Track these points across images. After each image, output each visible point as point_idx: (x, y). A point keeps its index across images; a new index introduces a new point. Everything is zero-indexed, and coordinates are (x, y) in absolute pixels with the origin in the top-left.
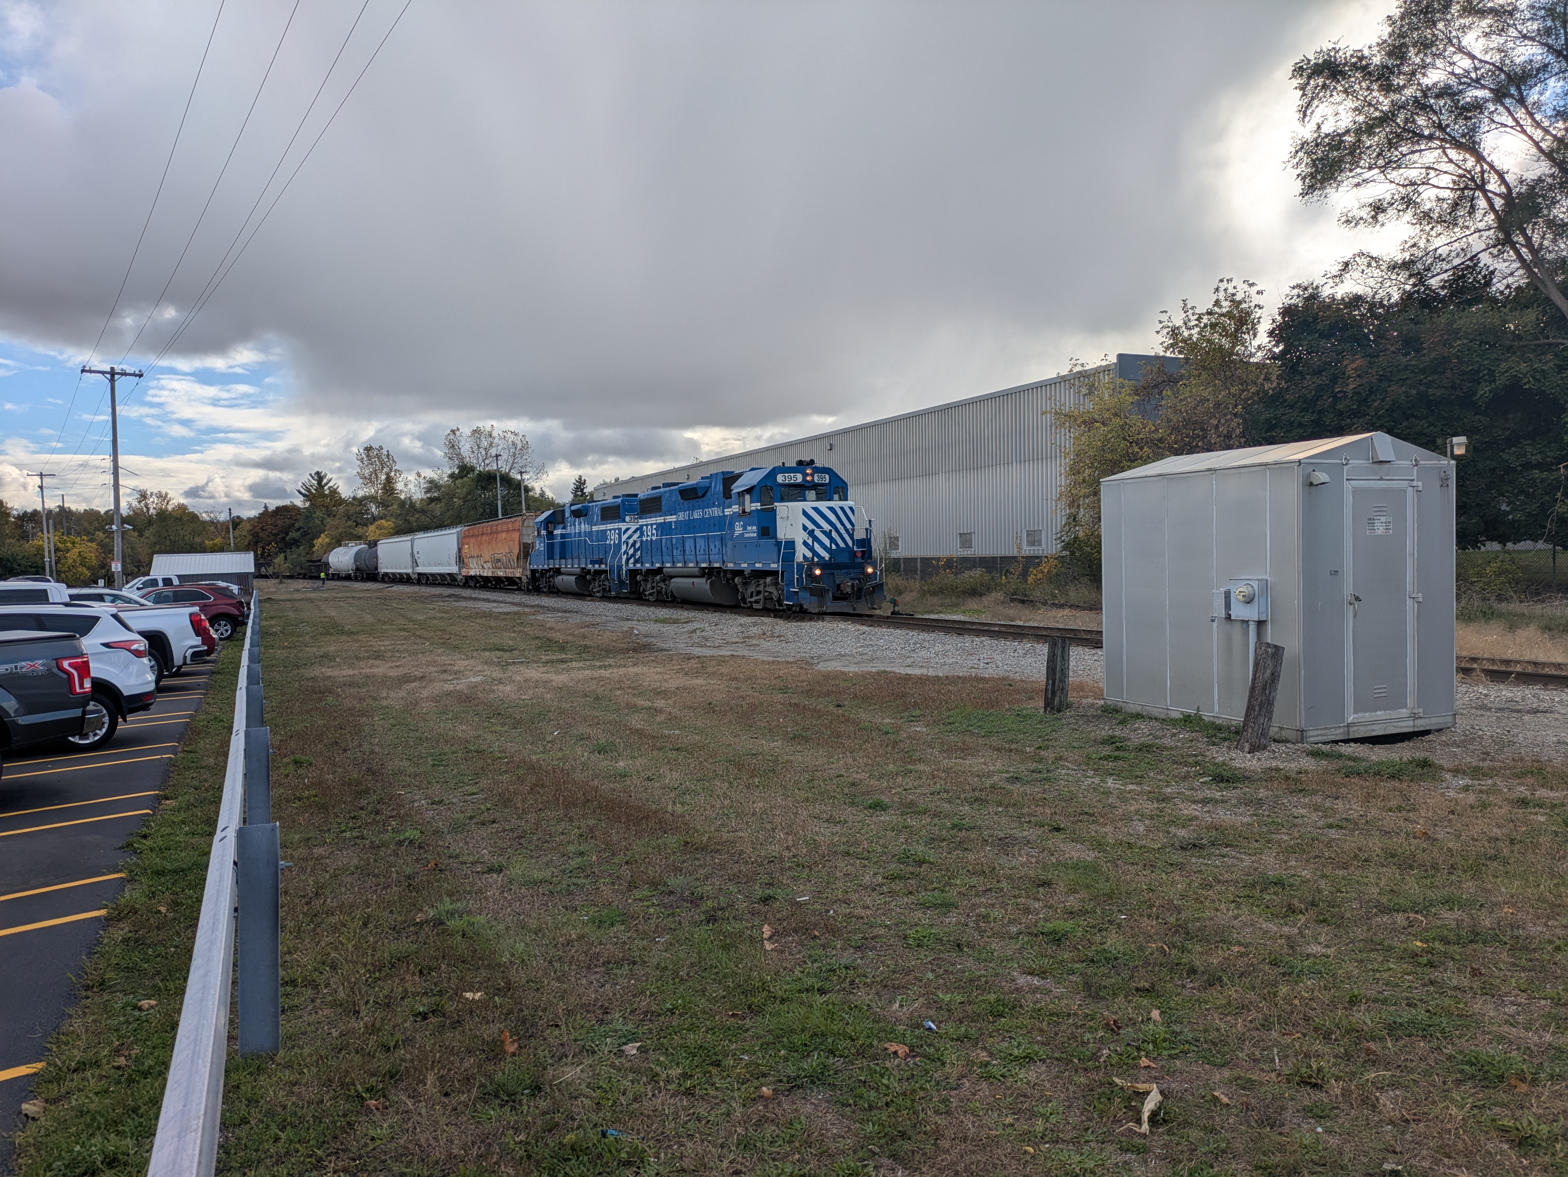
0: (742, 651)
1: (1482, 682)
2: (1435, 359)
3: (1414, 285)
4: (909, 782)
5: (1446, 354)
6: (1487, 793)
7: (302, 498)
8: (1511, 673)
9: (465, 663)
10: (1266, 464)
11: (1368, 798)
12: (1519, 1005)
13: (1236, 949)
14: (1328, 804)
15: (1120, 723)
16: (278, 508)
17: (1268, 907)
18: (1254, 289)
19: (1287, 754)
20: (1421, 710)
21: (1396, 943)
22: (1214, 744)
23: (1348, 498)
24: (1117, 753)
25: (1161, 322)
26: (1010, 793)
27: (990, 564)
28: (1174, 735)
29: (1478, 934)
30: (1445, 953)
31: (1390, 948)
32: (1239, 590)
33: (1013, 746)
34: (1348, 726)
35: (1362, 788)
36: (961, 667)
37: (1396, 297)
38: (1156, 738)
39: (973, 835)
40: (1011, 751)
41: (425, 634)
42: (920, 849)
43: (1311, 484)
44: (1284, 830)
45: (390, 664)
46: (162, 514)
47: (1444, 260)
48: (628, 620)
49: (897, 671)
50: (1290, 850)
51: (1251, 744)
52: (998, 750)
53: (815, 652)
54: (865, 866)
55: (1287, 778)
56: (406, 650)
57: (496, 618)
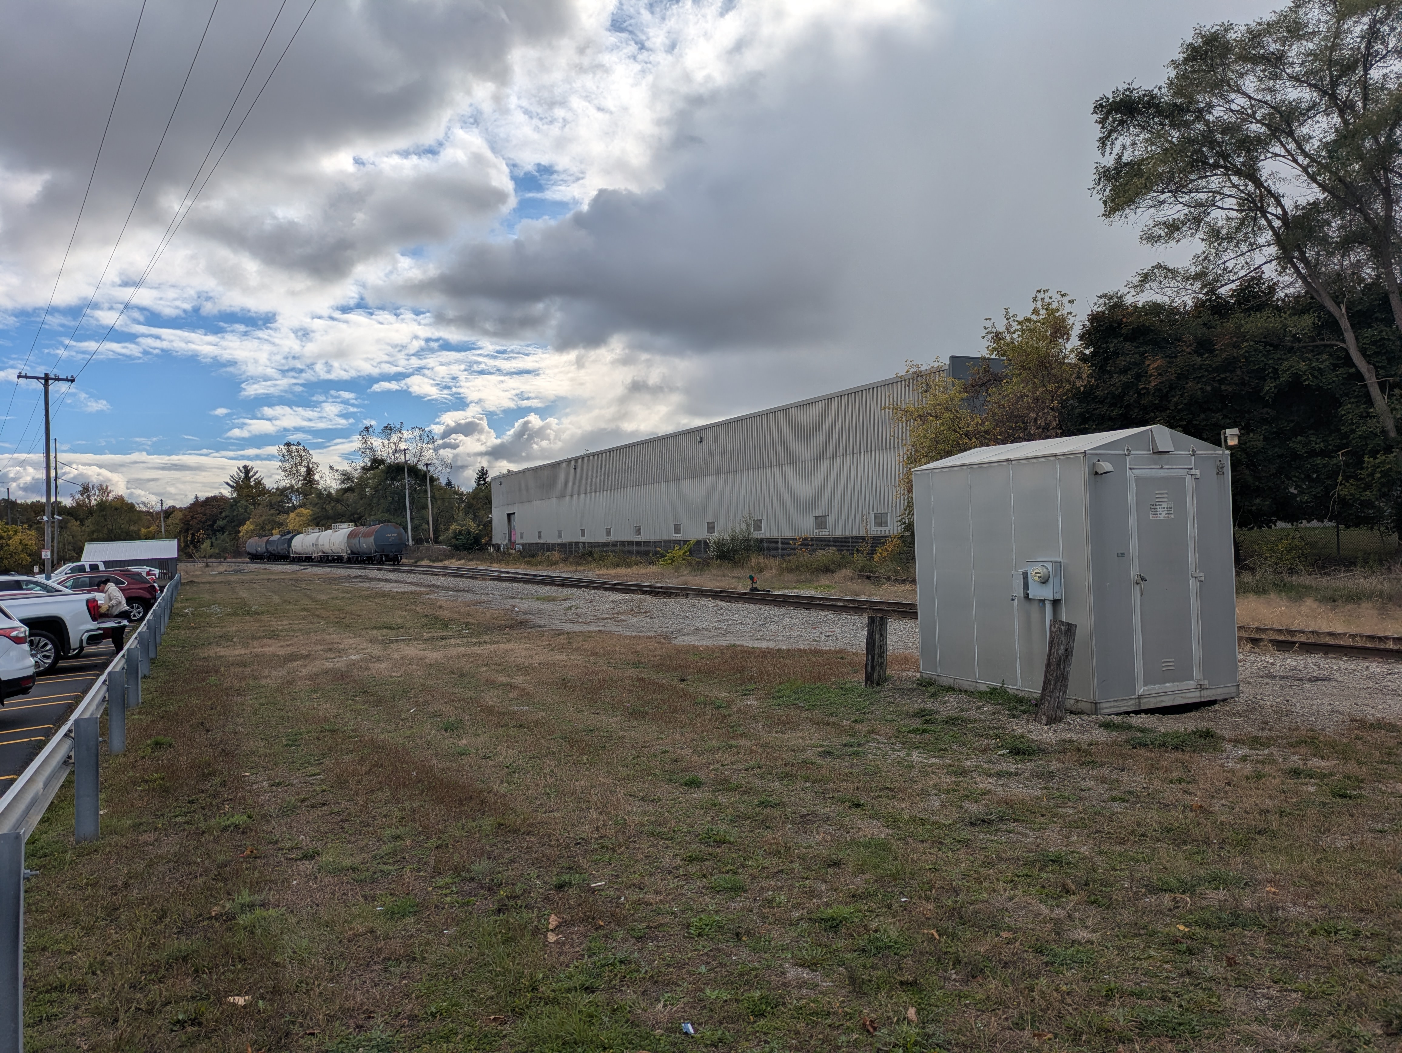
0: (610, 627)
1: (1270, 652)
2: (1226, 359)
3: (1206, 294)
4: (728, 757)
5: (1235, 355)
6: (1263, 763)
7: (230, 489)
8: (1296, 643)
9: (351, 641)
10: (1056, 455)
11: (1152, 769)
12: (1270, 999)
13: (1004, 935)
14: (1114, 777)
15: (931, 696)
16: (207, 499)
17: (1044, 887)
18: (1066, 300)
19: (1081, 725)
20: (1206, 682)
21: (1159, 927)
22: (1014, 716)
23: (1132, 487)
24: (925, 726)
25: (985, 328)
26: (820, 767)
27: (843, 544)
28: (979, 708)
29: (1239, 916)
30: (1206, 938)
31: (1154, 933)
32: (1035, 571)
33: (832, 720)
34: (1139, 698)
35: (1147, 759)
36: (805, 640)
37: (1190, 304)
38: (963, 710)
39: (777, 812)
40: (829, 724)
41: (324, 613)
42: (723, 827)
43: (1096, 473)
44: (1070, 804)
45: (282, 643)
46: (102, 506)
47: (1230, 272)
48: (512, 598)
49: (746, 644)
50: (1071, 826)
51: (1048, 717)
52: (818, 724)
53: (676, 627)
54: (667, 847)
55: (1079, 750)
56: (301, 630)
57: (393, 597)
